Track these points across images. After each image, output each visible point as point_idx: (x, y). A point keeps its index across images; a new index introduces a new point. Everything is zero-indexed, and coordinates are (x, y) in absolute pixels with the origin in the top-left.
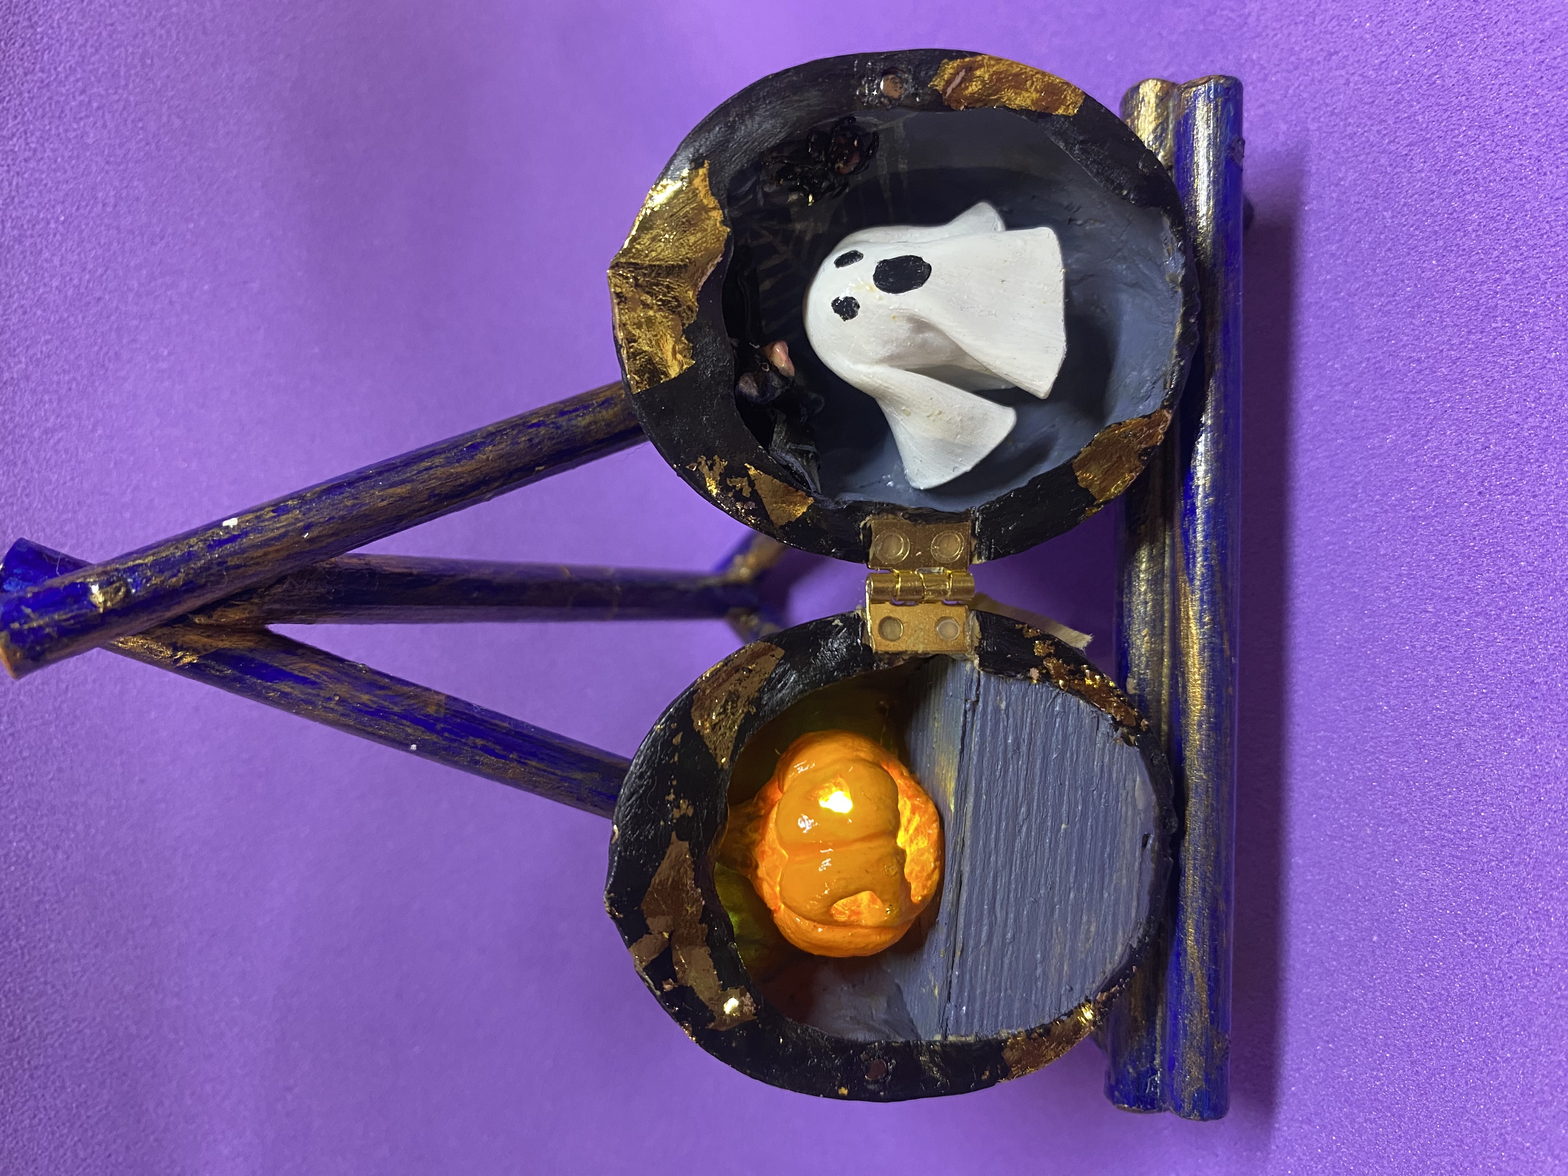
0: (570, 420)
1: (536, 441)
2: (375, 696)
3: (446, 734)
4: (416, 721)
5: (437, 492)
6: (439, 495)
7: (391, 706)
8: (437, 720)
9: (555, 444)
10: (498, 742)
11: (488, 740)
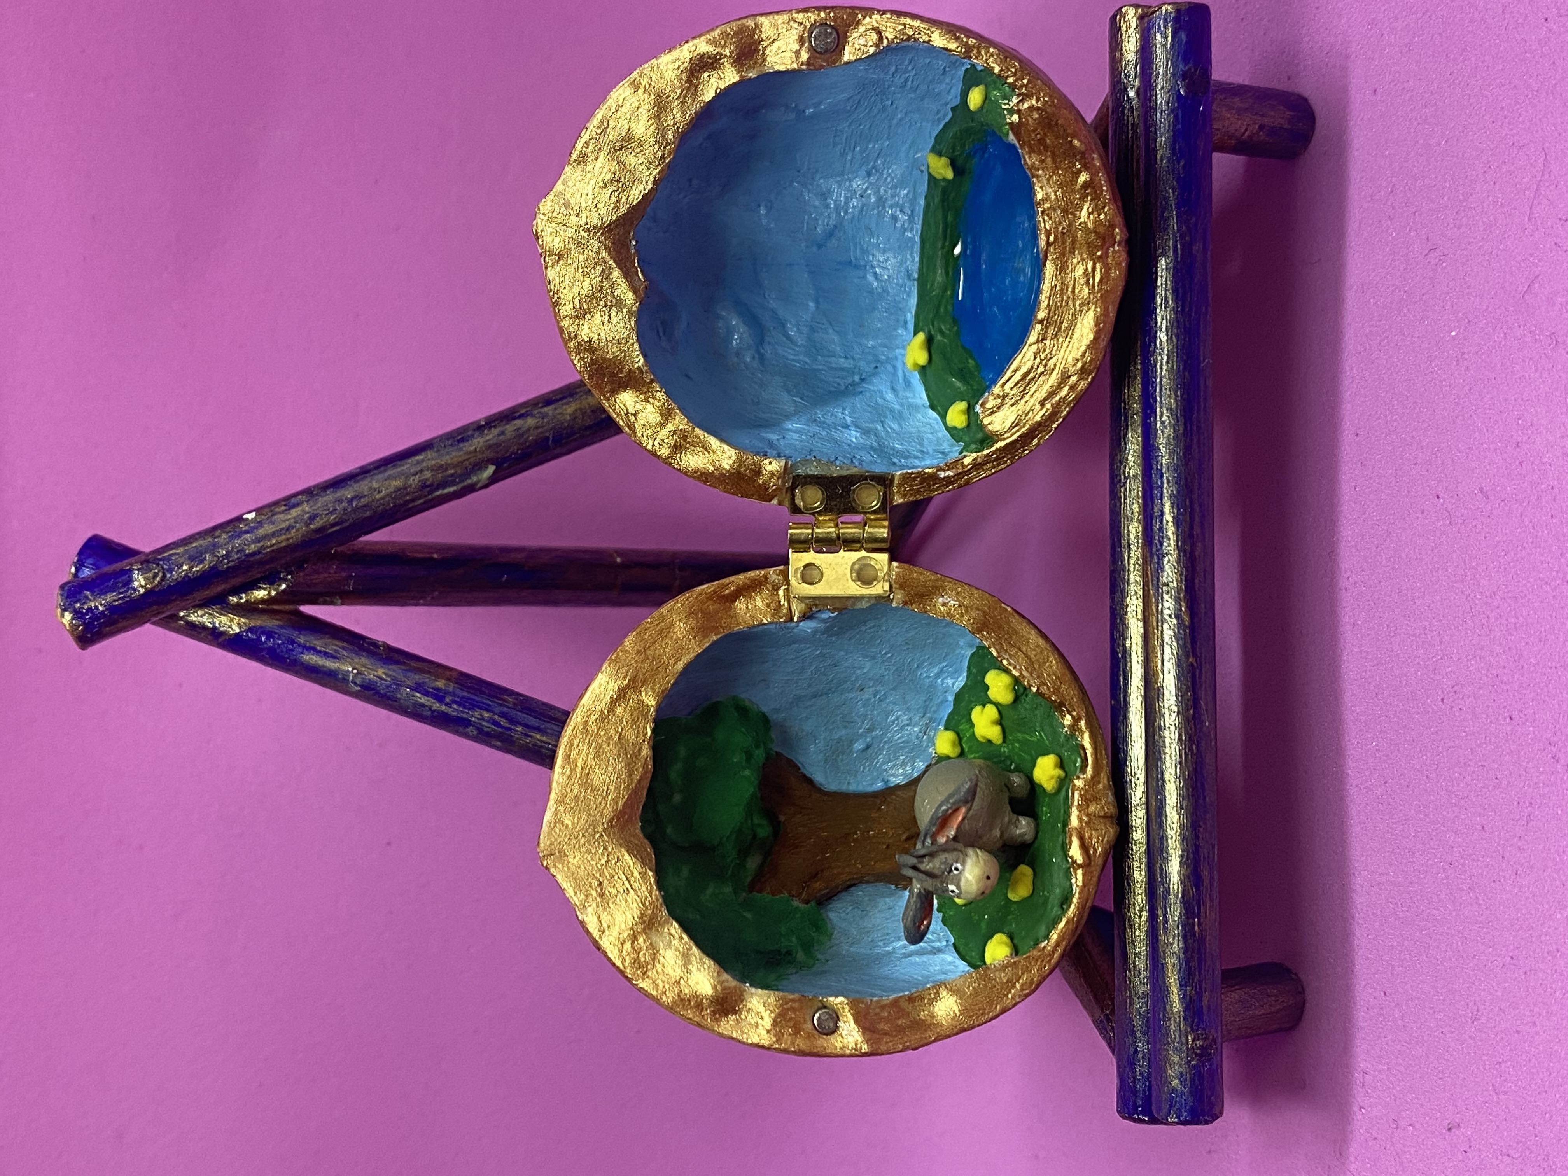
0: (555, 409)
1: (524, 429)
2: (389, 669)
3: (455, 706)
4: (426, 693)
5: (428, 483)
6: (431, 485)
7: (403, 679)
8: (447, 693)
9: (541, 433)
10: (503, 715)
11: (495, 714)
